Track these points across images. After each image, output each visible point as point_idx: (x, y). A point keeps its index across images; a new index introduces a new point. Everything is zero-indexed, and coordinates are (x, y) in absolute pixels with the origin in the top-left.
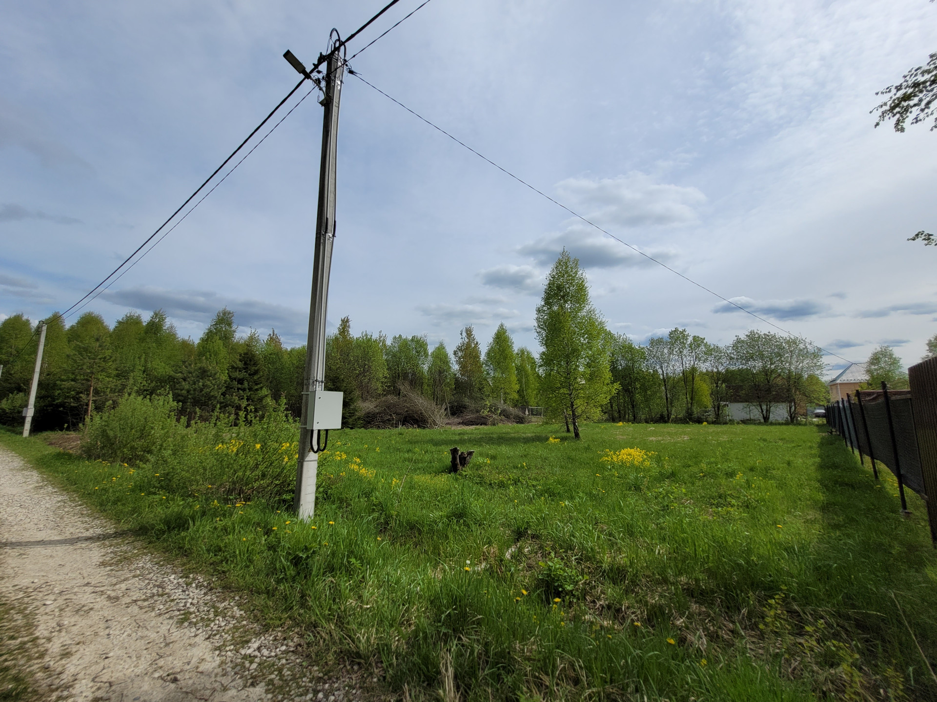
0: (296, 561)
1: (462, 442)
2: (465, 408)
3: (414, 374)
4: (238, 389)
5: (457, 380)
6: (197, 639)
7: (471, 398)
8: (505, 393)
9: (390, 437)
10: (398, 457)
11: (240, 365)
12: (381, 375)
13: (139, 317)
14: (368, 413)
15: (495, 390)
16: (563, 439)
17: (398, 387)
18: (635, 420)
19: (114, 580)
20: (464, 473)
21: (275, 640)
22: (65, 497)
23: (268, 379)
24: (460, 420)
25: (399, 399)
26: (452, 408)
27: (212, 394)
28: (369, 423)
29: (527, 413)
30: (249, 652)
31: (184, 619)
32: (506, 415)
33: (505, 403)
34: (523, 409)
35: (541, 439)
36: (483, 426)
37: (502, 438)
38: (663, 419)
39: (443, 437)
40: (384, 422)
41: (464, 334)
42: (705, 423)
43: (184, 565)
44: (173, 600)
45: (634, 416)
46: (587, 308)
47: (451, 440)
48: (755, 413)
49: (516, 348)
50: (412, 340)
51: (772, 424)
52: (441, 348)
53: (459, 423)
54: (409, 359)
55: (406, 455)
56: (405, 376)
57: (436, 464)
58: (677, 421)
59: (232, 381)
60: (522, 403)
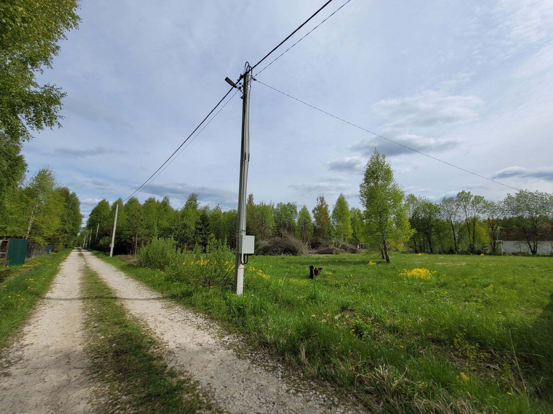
0: (239, 310)
1: (317, 263)
2: (320, 244)
3: (290, 224)
4: (200, 234)
5: (315, 227)
6: (205, 334)
7: (323, 238)
8: (344, 235)
9: (277, 260)
10: (281, 270)
11: (200, 221)
12: (271, 226)
13: (154, 198)
14: (265, 247)
15: (338, 234)
16: (378, 263)
17: (281, 232)
18: (432, 252)
19: (169, 314)
20: (317, 279)
21: (234, 337)
22: (138, 283)
23: (213, 229)
24: (317, 251)
25: (281, 239)
26: (312, 244)
27: (189, 236)
28: (266, 252)
29: (358, 247)
30: (225, 340)
31: (199, 328)
32: (345, 248)
33: (344, 241)
34: (356, 245)
35: (365, 262)
36: (330, 255)
37: (341, 262)
38: (451, 252)
39: (306, 260)
40: (273, 252)
41: (319, 200)
42: (482, 255)
43: (194, 309)
44: (193, 322)
45: (431, 250)
46: (392, 183)
47: (311, 262)
48: (525, 247)
49: (350, 208)
50: (288, 205)
51: (538, 256)
52: (304, 209)
53: (316, 253)
54: (287, 215)
55: (286, 269)
56: (285, 226)
57: (302, 274)
58: (463, 253)
59: (197, 230)
60: (355, 241)
